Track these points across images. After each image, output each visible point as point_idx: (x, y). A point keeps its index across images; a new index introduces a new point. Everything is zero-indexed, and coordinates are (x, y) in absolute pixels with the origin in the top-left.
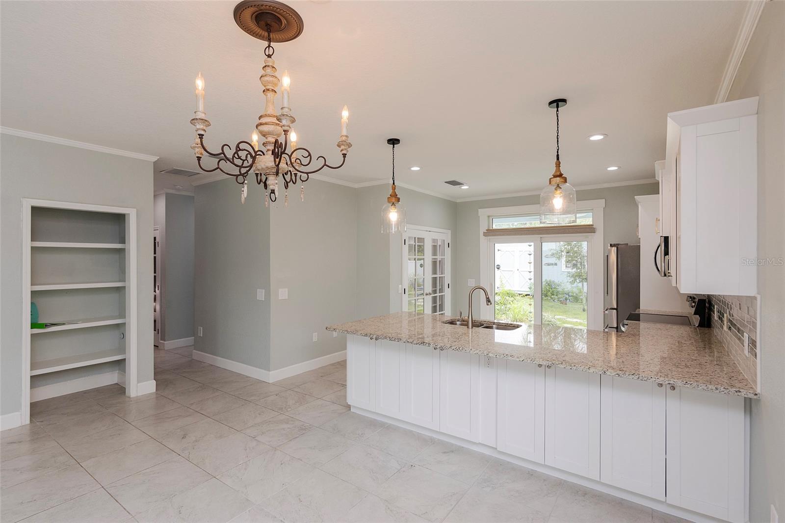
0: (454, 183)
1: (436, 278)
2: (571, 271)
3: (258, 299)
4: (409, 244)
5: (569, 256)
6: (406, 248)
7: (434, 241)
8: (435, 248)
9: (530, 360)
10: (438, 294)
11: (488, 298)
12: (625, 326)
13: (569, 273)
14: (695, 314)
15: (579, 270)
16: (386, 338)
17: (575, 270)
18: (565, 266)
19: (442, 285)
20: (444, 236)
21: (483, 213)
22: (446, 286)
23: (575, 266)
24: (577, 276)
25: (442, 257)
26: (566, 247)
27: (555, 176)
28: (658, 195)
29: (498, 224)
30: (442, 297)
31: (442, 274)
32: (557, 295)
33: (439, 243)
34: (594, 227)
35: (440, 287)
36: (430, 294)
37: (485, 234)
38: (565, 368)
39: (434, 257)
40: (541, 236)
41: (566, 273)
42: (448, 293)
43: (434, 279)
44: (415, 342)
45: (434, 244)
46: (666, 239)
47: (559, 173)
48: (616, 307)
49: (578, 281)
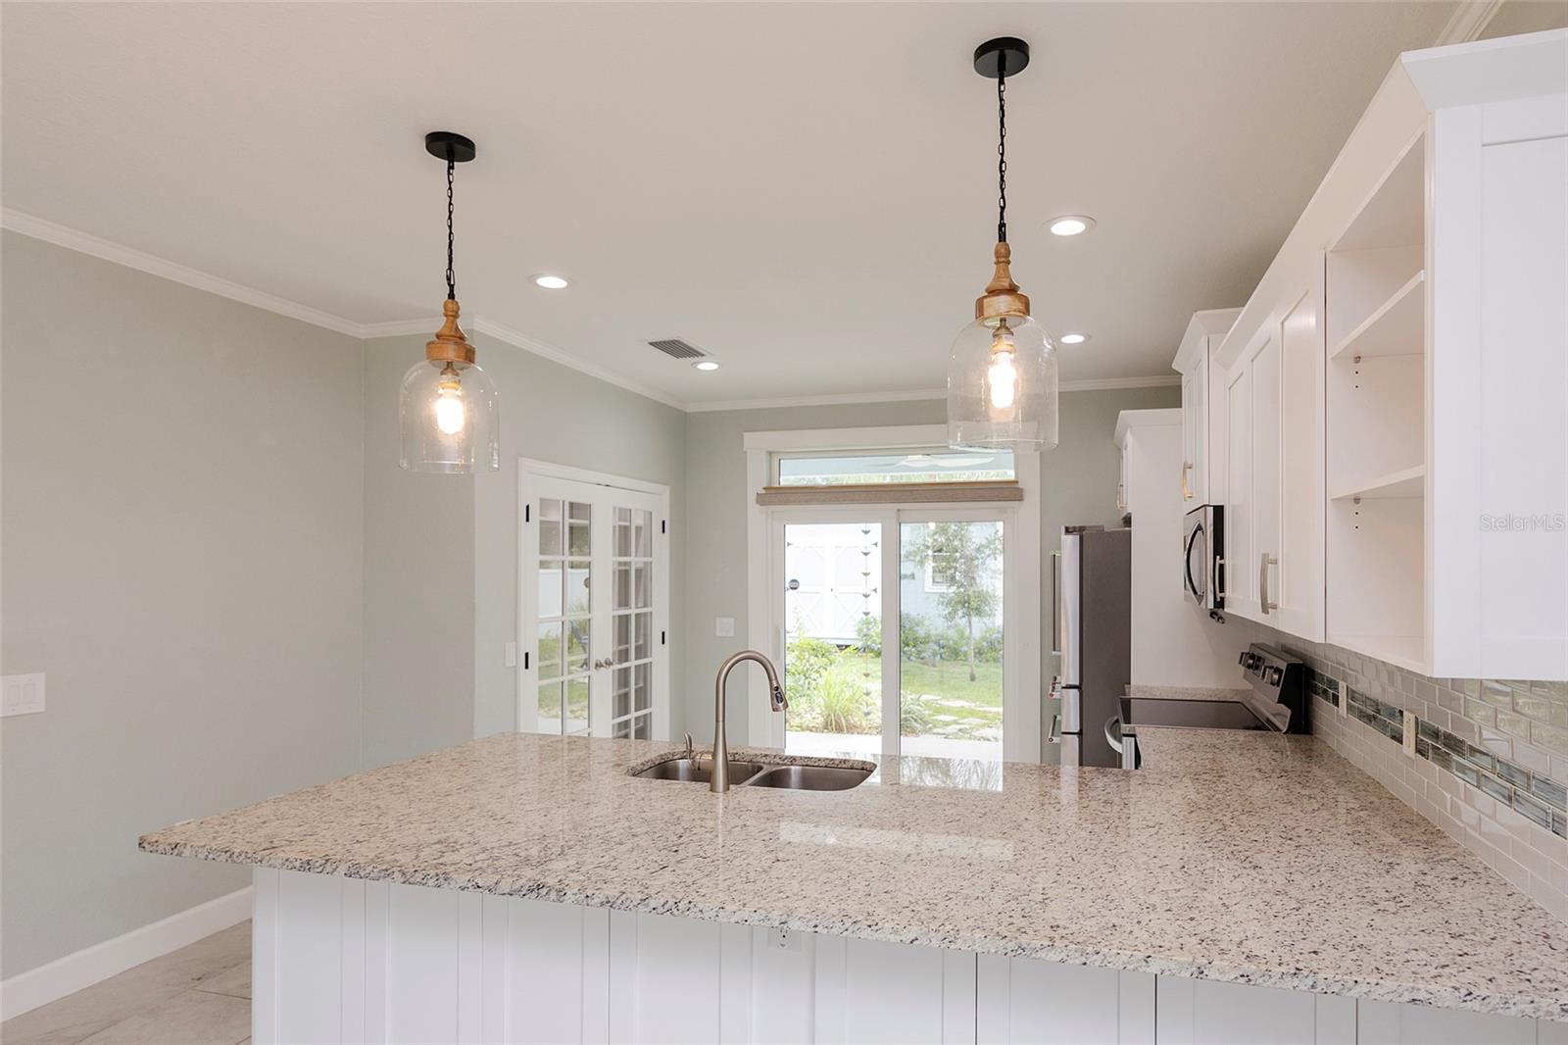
0: (676, 349)
1: (627, 617)
2: (946, 591)
4: (541, 522)
5: (944, 559)
6: (531, 533)
7: (625, 513)
8: (624, 533)
9: (940, 936)
10: (632, 663)
11: (777, 688)
12: (1124, 739)
13: (942, 595)
15: (962, 590)
16: (387, 873)
17: (954, 588)
18: (931, 580)
19: (645, 636)
20: (650, 501)
21: (755, 443)
22: (656, 637)
23: (952, 580)
24: (959, 603)
25: (646, 559)
26: (936, 537)
27: (993, 292)
28: (1180, 409)
29: (793, 474)
30: (644, 672)
31: (645, 606)
32: (914, 646)
33: (637, 520)
34: (1020, 486)
35: (641, 642)
36: (609, 663)
37: (761, 499)
38: (1062, 961)
39: (623, 559)
40: (899, 506)
41: (936, 596)
42: (660, 659)
43: (623, 621)
44: (505, 886)
45: (622, 523)
46: (1217, 513)
47: (1006, 285)
48: (1078, 683)
49: (960, 613)
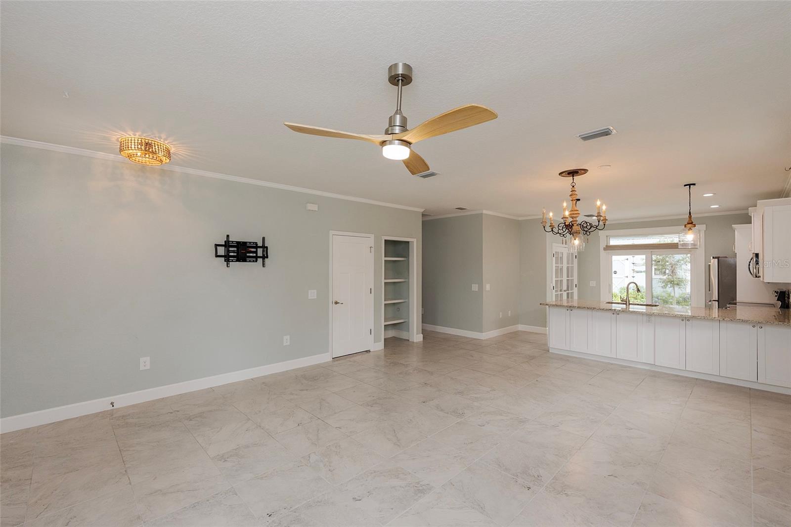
1: (569, 280)
2: (662, 277)
3: (473, 290)
4: (555, 257)
5: (660, 265)
6: (554, 260)
7: (569, 254)
8: (568, 259)
10: (570, 291)
13: (660, 279)
14: (778, 300)
15: (670, 277)
17: (666, 276)
19: (572, 285)
21: (602, 234)
22: (575, 285)
23: (665, 273)
24: (668, 282)
25: (572, 265)
27: (688, 224)
28: (750, 224)
29: (613, 242)
30: (572, 293)
31: (572, 277)
33: (571, 256)
36: (566, 291)
37: (605, 249)
39: (568, 265)
40: (651, 250)
42: (575, 291)
45: (568, 256)
46: (757, 255)
47: (691, 222)
48: (717, 299)
49: (669, 286)
